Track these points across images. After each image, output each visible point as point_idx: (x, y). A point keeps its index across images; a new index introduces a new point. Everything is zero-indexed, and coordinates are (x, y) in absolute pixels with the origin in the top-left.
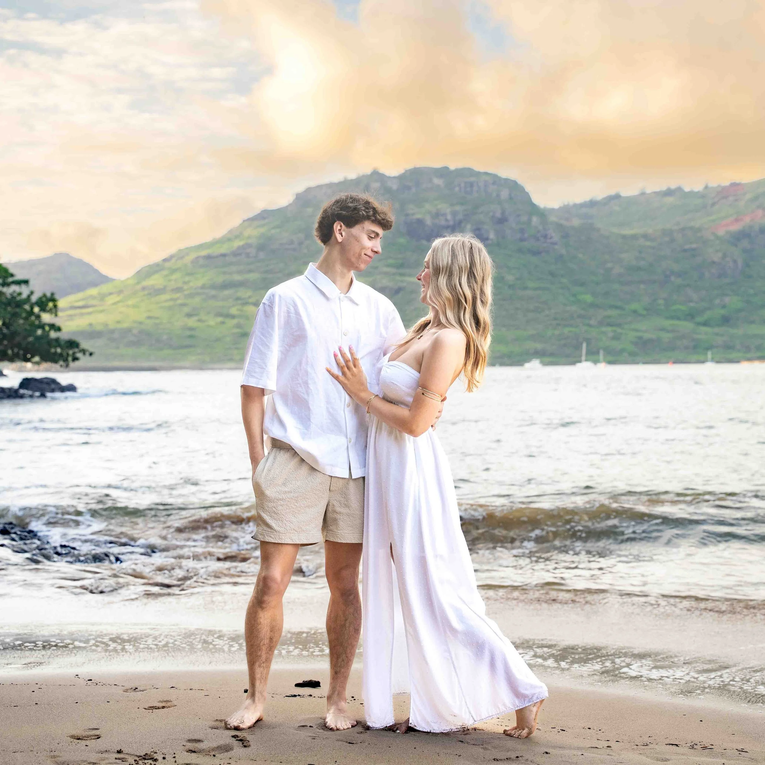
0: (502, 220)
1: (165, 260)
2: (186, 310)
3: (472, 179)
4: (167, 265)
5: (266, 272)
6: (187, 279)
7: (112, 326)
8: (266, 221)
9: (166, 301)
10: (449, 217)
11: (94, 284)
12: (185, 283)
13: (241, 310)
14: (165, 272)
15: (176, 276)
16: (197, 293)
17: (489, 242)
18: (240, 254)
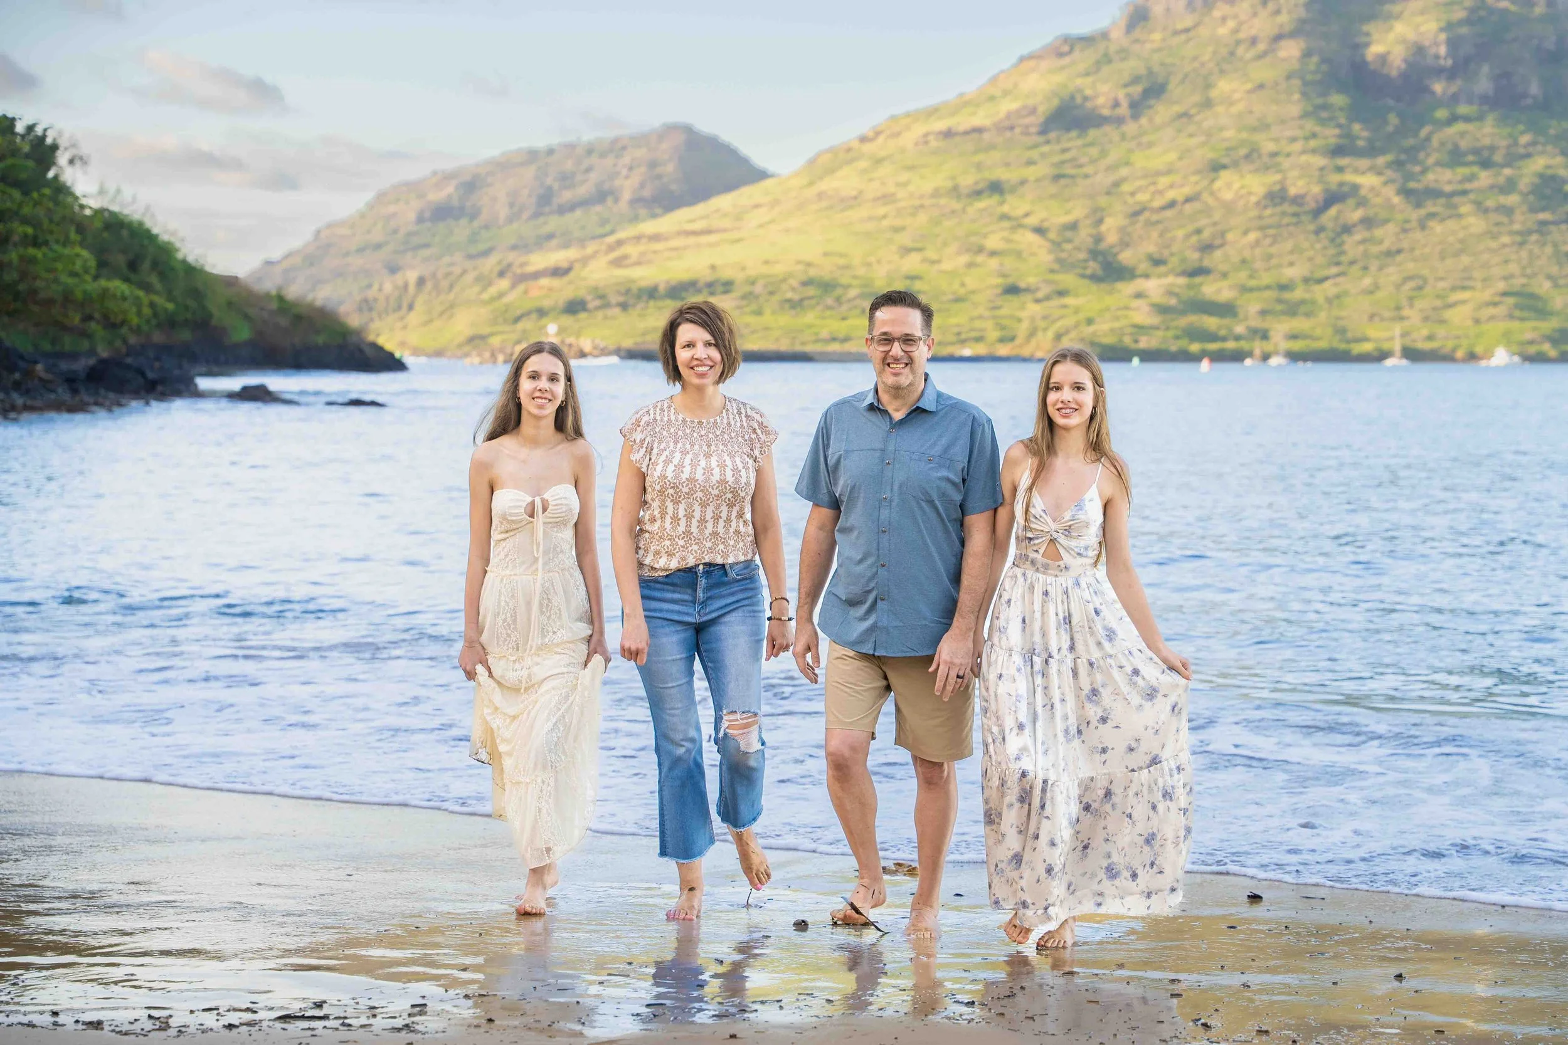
0: (1556, 56)
1: (863, 139)
2: (905, 239)
4: (867, 148)
5: (1060, 164)
6: (904, 177)
8: (1066, 60)
9: (863, 221)
10: (1443, 50)
11: (724, 187)
12: (898, 185)
13: (1011, 242)
14: (863, 164)
15: (885, 170)
16: (922, 206)
17: (1529, 101)
18: (1012, 128)
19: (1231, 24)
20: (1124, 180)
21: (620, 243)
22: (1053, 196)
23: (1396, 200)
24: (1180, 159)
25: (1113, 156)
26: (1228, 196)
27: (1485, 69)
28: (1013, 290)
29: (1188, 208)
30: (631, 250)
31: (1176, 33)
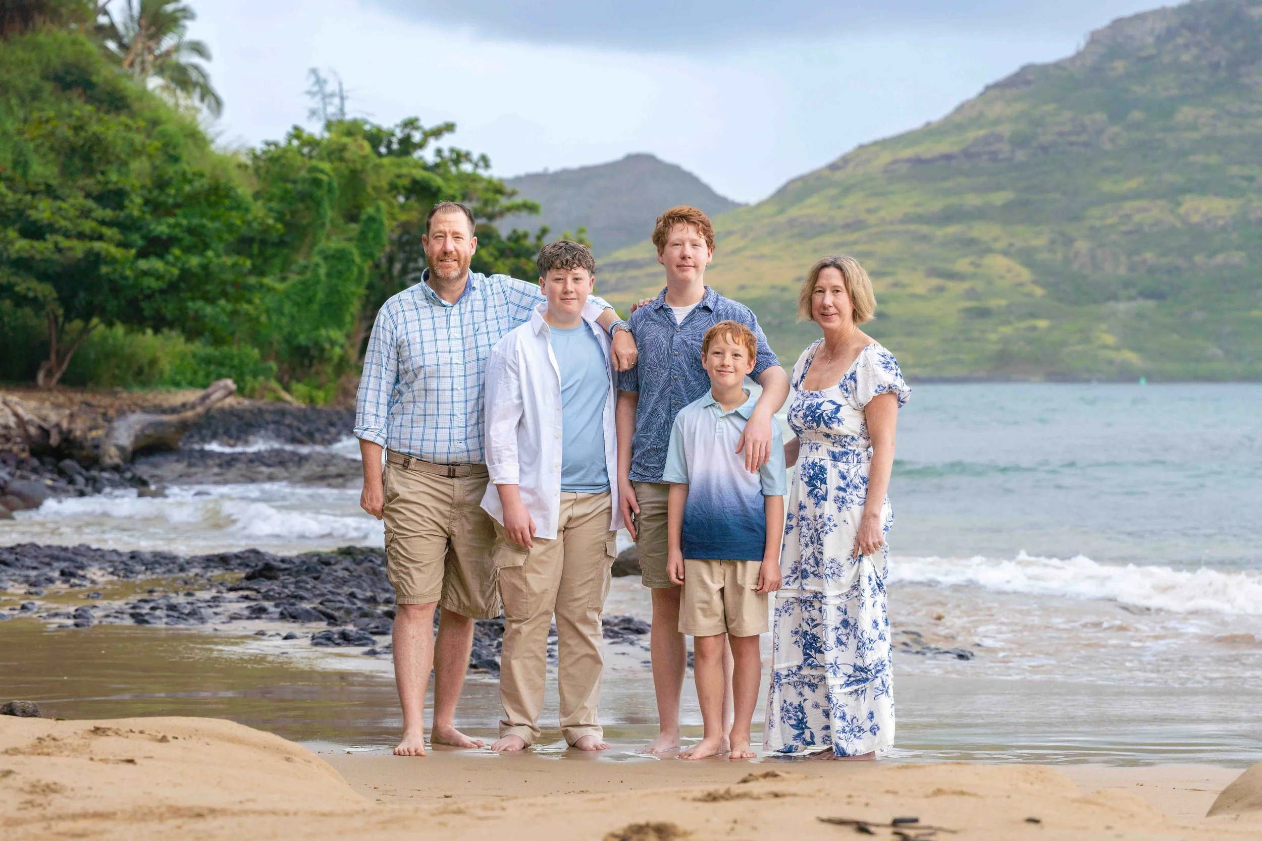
1: (833, 167)
4: (838, 175)
5: (1026, 190)
6: (874, 203)
8: (1030, 88)
12: (869, 211)
13: (978, 266)
14: (833, 191)
15: (854, 197)
16: (892, 232)
18: (979, 155)
19: (1194, 51)
24: (1148, 182)
25: (1080, 181)
28: (984, 313)
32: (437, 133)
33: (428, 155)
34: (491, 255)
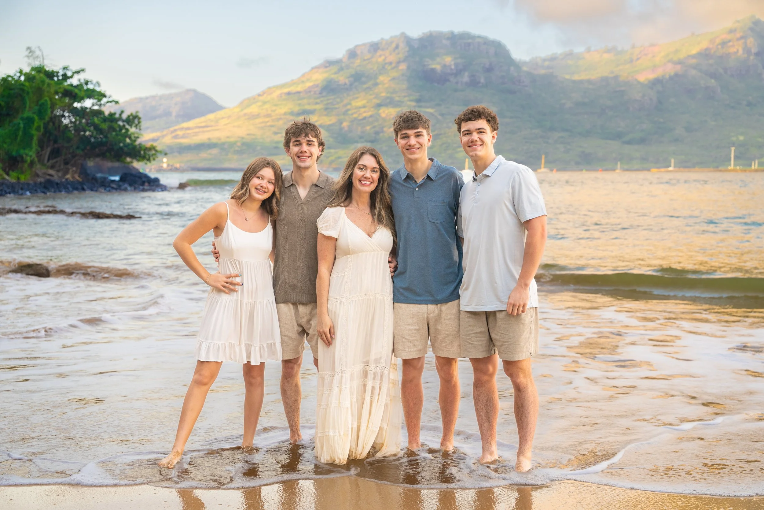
0: (489, 70)
1: (259, 95)
2: (274, 129)
3: (470, 41)
4: (261, 98)
5: (327, 104)
6: (274, 108)
7: (223, 140)
8: (328, 69)
9: (260, 123)
10: (453, 67)
11: (212, 111)
12: (273, 111)
14: (259, 104)
15: (267, 106)
16: (281, 119)
17: (480, 85)
18: (310, 92)
19: (383, 57)
20: (348, 110)
21: (175, 130)
22: (326, 115)
23: (439, 117)
24: (368, 102)
25: (345, 101)
26: (383, 115)
27: (466, 74)
29: (370, 119)
30: (180, 133)
31: (364, 60)
32: (78, 72)
33: (74, 81)
34: (99, 121)
